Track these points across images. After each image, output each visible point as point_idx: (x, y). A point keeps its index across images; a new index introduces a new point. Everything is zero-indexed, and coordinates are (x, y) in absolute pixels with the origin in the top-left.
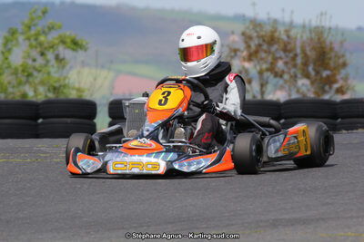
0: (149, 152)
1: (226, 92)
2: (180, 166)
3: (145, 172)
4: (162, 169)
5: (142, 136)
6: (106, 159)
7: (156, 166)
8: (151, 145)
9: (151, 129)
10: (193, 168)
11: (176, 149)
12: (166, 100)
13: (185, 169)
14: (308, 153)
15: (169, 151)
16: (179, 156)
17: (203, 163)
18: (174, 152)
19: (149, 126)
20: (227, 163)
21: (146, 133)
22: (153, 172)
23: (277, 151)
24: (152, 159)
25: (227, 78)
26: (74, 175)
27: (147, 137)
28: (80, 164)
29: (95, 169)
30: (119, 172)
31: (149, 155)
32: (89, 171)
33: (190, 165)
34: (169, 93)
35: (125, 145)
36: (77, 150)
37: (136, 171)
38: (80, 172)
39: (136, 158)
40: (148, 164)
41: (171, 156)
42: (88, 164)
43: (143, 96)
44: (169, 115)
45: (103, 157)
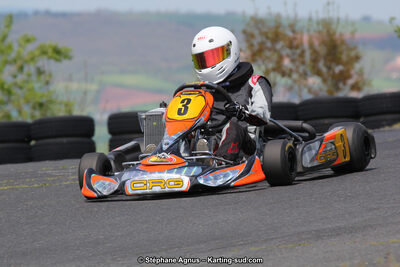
0: (170, 167)
1: (251, 96)
2: (206, 180)
3: (167, 190)
4: (186, 185)
5: (161, 151)
6: (124, 178)
7: (179, 182)
8: (171, 160)
9: (171, 142)
10: (220, 182)
11: (199, 162)
12: (186, 108)
13: (211, 184)
14: (348, 159)
15: (191, 164)
16: (203, 169)
17: (230, 175)
18: (198, 165)
19: (168, 139)
20: (257, 174)
21: (165, 147)
22: (176, 190)
23: (312, 160)
24: (174, 176)
25: (250, 81)
26: (89, 199)
27: (167, 151)
28: (95, 186)
29: (112, 191)
30: (139, 192)
31: (170, 171)
32: (105, 193)
33: (216, 178)
34: (189, 101)
35: (143, 161)
36: (91, 172)
37: (157, 189)
38: (96, 195)
39: (156, 176)
40: (170, 180)
41: (195, 170)
42: (104, 185)
43: (161, 106)
44: (189, 125)
45: (120, 177)
